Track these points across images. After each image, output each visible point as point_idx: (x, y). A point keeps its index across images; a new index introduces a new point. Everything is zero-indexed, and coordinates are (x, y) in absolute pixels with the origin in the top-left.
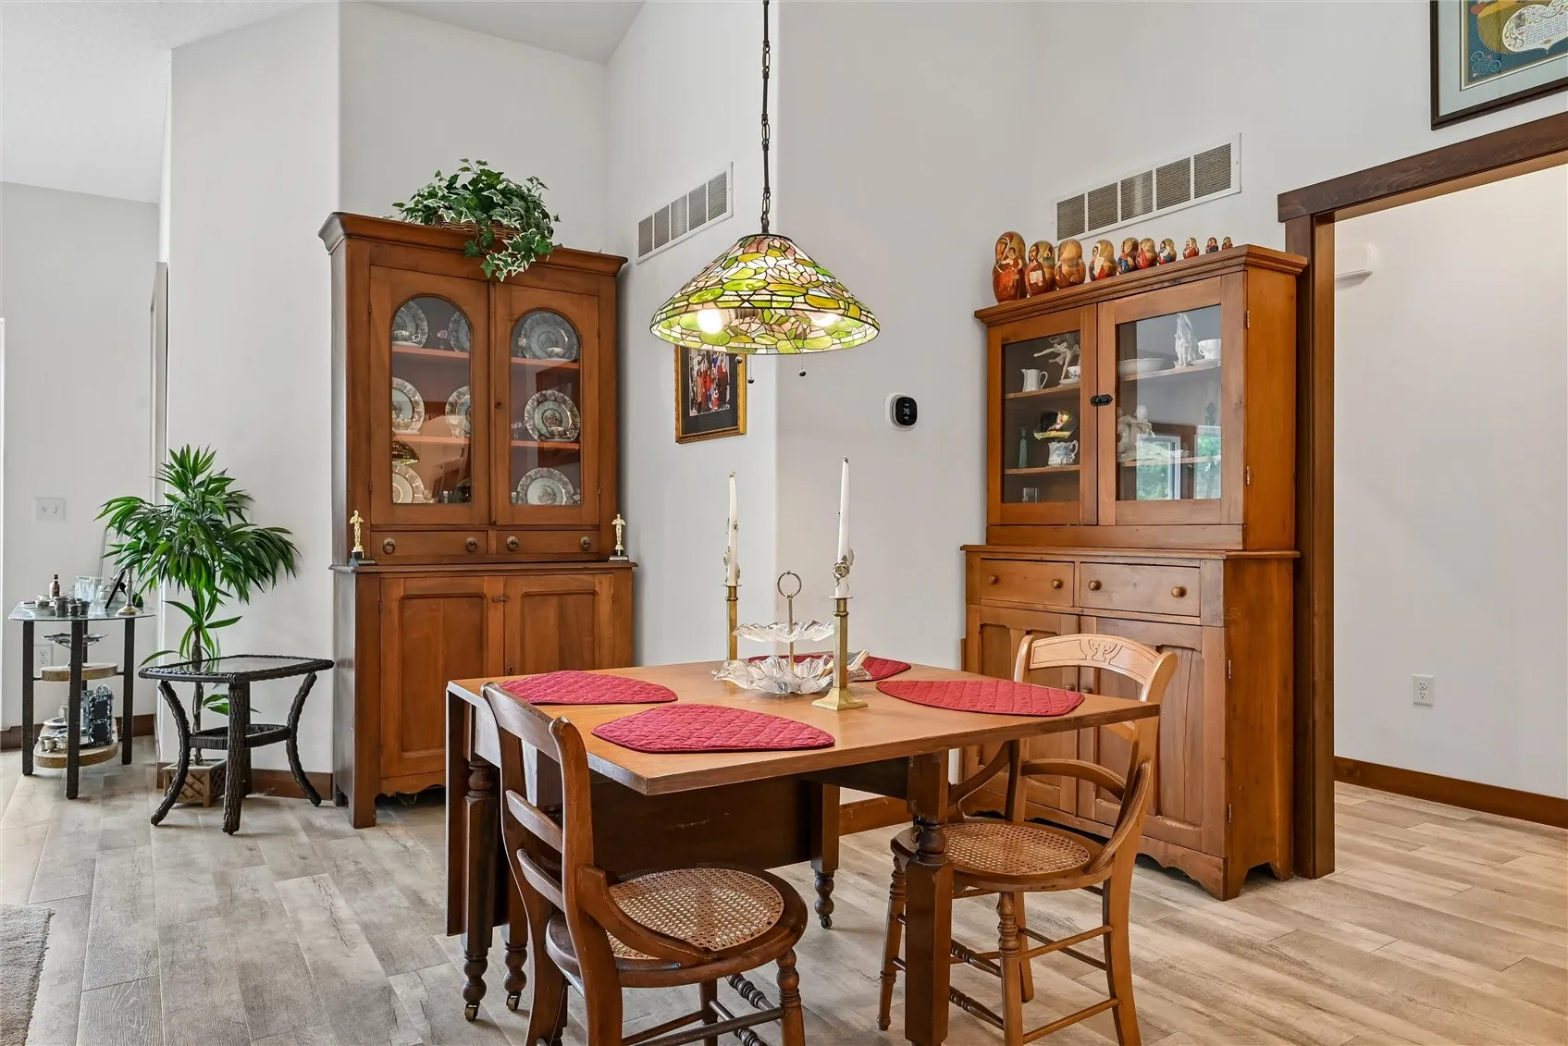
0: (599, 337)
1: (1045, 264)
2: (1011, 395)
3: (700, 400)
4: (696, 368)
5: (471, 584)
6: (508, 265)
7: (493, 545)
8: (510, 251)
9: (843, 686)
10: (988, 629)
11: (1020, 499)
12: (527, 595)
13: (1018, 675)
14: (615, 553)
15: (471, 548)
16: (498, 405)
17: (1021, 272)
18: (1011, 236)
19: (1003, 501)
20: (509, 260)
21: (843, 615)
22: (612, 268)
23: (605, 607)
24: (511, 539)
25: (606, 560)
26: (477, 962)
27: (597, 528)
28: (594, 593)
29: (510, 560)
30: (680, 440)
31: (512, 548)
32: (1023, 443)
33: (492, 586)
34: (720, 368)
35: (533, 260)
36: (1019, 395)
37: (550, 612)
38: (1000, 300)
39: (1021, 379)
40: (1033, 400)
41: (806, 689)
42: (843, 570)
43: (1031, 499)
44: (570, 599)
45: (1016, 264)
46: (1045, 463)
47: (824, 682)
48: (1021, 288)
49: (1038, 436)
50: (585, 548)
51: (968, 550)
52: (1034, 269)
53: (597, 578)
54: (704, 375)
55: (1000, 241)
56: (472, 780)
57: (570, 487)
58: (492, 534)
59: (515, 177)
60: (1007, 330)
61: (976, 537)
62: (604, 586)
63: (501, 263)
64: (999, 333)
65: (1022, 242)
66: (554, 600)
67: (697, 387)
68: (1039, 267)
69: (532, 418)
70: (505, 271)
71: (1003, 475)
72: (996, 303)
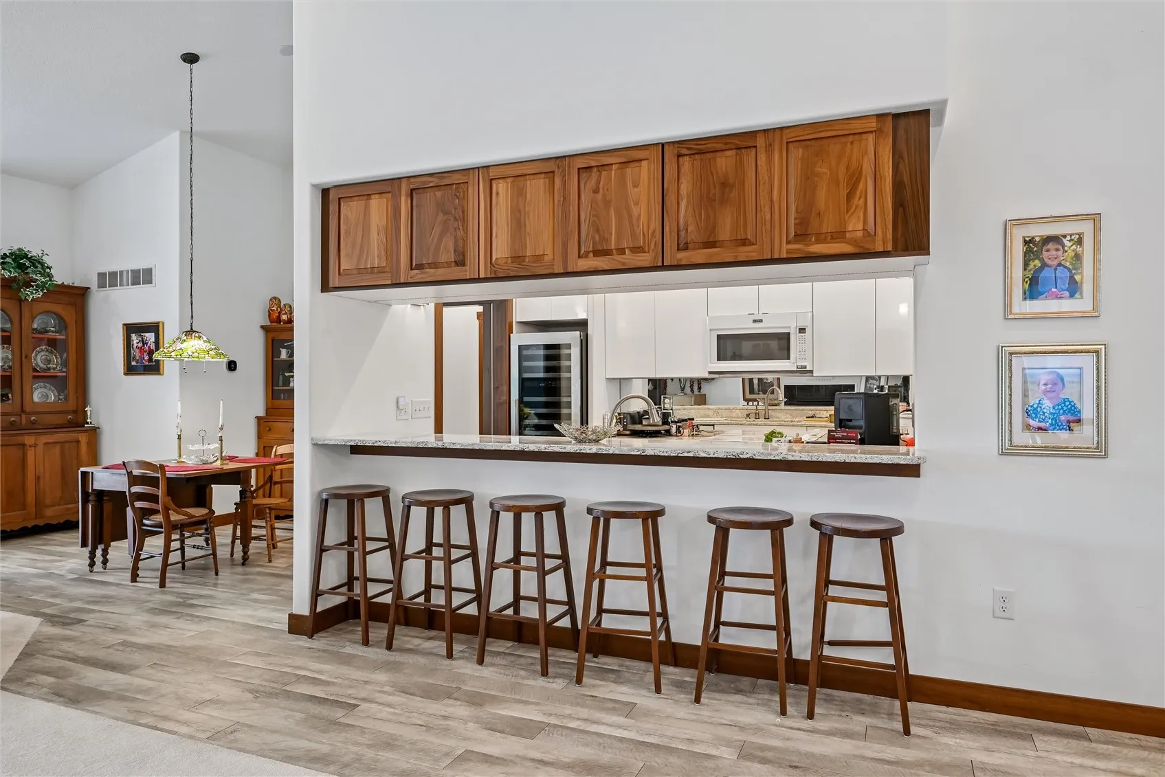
0: (76, 324)
1: (288, 313)
2: (276, 359)
3: (138, 358)
4: (135, 345)
5: (19, 439)
6: (32, 294)
7: (24, 421)
8: (35, 287)
9: (221, 459)
10: (266, 448)
11: (279, 399)
12: (45, 444)
13: (272, 456)
14: (87, 423)
15: (12, 423)
16: (26, 357)
17: (279, 313)
18: (275, 298)
19: (272, 399)
20: (34, 292)
21: (221, 441)
22: (82, 292)
23: (84, 448)
24: (33, 418)
25: (83, 426)
26: (92, 555)
27: (75, 412)
28: (78, 442)
29: (33, 428)
30: (125, 374)
31: (34, 423)
32: (281, 377)
33: (29, 440)
34: (149, 347)
35: (45, 291)
36: (279, 359)
37: (57, 450)
38: (271, 322)
39: (280, 352)
40: (284, 361)
41: (209, 462)
42: (221, 429)
43: (284, 399)
44: (67, 445)
45: (277, 309)
46: (289, 386)
47: (216, 458)
48: (279, 320)
49: (287, 374)
50: (70, 422)
51: (258, 418)
52: (284, 314)
53: (80, 435)
54: (140, 349)
55: (271, 300)
56: (90, 498)
57: (56, 392)
58: (23, 416)
59: (35, 252)
60: (274, 334)
61: (262, 413)
62: (83, 438)
63: (29, 293)
64: (271, 335)
65: (280, 301)
66: (58, 446)
67: (136, 353)
68: (286, 314)
69: (35, 360)
70: (31, 296)
71: (272, 389)
72: (269, 324)
